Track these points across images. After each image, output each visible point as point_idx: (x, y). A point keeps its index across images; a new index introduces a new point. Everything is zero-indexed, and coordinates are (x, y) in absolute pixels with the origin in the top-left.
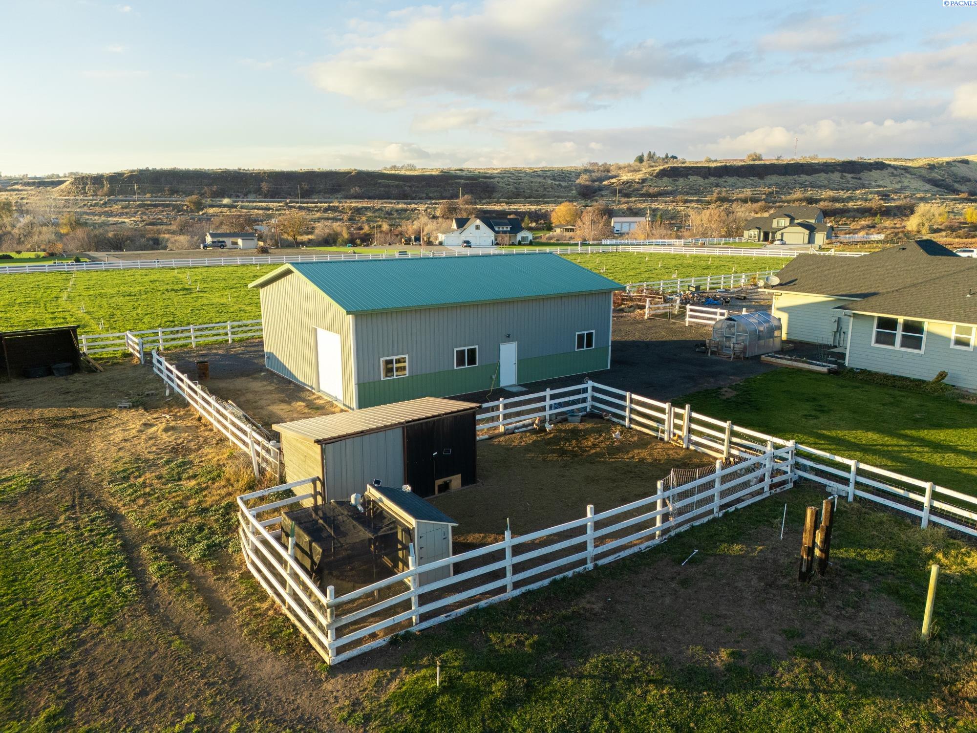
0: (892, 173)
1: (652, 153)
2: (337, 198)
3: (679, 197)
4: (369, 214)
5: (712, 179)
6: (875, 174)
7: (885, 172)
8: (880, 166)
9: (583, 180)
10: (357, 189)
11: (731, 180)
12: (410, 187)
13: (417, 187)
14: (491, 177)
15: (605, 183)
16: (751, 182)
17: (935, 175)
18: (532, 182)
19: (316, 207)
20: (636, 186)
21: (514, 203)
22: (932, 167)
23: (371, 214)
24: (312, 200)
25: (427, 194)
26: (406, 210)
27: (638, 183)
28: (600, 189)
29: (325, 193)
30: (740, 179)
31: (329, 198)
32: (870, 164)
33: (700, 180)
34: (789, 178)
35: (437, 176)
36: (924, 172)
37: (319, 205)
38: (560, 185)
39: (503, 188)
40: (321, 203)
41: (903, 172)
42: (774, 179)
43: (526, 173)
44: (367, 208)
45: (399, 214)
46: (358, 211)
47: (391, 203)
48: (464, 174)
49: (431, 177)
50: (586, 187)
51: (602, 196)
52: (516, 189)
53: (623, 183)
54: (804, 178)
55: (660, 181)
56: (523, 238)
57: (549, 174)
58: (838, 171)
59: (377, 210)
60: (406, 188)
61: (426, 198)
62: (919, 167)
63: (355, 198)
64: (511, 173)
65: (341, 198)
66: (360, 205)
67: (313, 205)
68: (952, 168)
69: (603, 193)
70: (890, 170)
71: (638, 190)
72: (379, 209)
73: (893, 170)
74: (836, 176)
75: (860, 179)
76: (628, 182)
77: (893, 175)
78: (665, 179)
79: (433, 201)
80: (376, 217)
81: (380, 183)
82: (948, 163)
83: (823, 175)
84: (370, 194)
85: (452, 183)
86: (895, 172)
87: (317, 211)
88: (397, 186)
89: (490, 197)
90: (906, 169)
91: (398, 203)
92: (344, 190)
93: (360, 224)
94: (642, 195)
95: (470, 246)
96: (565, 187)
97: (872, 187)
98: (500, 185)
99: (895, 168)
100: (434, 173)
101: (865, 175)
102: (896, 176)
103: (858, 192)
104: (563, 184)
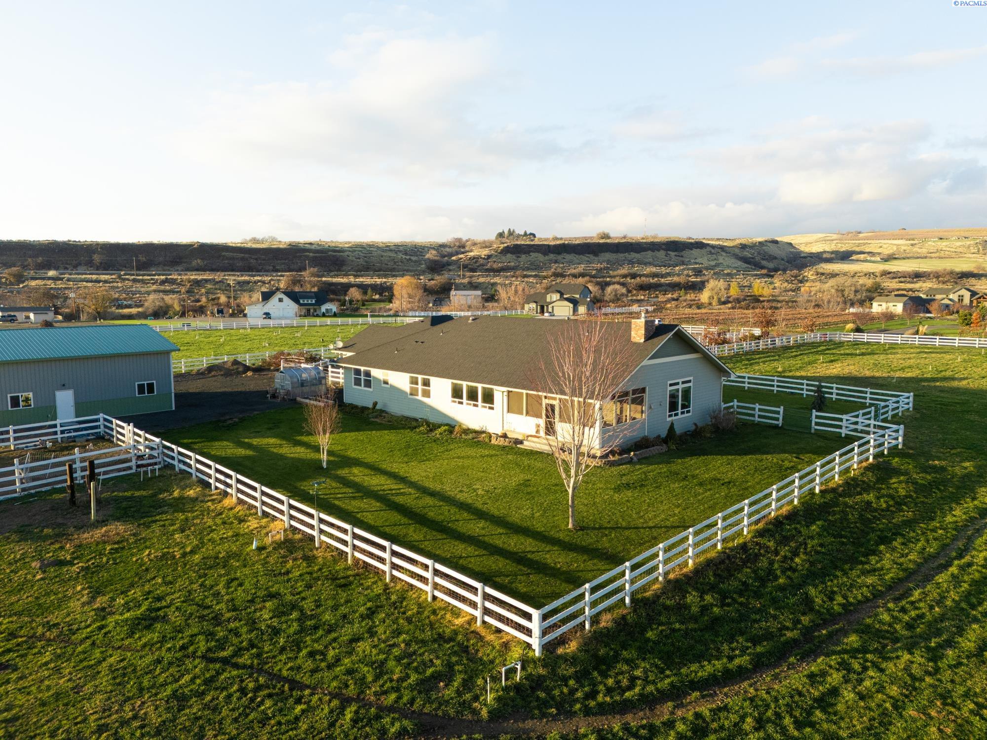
0: (710, 252)
1: (512, 230)
2: (178, 270)
3: (518, 273)
4: (209, 286)
5: (552, 256)
6: (696, 252)
7: (704, 251)
8: (699, 245)
9: (431, 255)
10: (199, 261)
11: (569, 257)
12: (256, 259)
13: (264, 260)
14: (342, 251)
15: (454, 258)
16: (587, 259)
17: (747, 254)
18: (382, 256)
19: (152, 279)
20: (481, 261)
21: (362, 276)
22: (743, 247)
23: (211, 287)
24: (149, 273)
25: (274, 267)
26: (248, 282)
27: (484, 259)
28: (449, 264)
29: (165, 265)
30: (577, 256)
31: (169, 270)
32: (691, 244)
33: (540, 257)
34: (621, 256)
35: (285, 249)
36: (737, 251)
37: (156, 277)
38: (410, 259)
39: (352, 261)
40: (159, 275)
41: (720, 250)
42: (608, 256)
43: (378, 247)
44: (206, 281)
45: (241, 286)
46: (198, 283)
47: (235, 275)
48: (313, 247)
49: (278, 250)
50: (435, 262)
51: (450, 270)
52: (366, 262)
53: (470, 258)
54: (634, 256)
55: (504, 258)
56: (327, 310)
57: (401, 248)
58: (664, 249)
59: (217, 282)
60: (252, 261)
61: (273, 271)
62: (733, 247)
63: (197, 270)
64: (362, 248)
65: (182, 270)
66: (199, 278)
67: (149, 277)
68: (764, 248)
69: (451, 267)
70: (709, 249)
71: (483, 265)
72: (220, 282)
73: (711, 249)
74: (661, 254)
75: (682, 256)
76: (474, 258)
77: (711, 253)
78: (509, 255)
79: (279, 274)
80: (216, 289)
81: (224, 256)
82: (760, 243)
83: (650, 253)
84: (214, 267)
85: (301, 256)
86: (713, 251)
87: (153, 284)
88: (243, 259)
89: (339, 270)
90: (722, 248)
91: (242, 276)
92: (185, 263)
93: (197, 297)
94: (488, 270)
95: (270, 318)
96: (415, 262)
97: (691, 265)
98: (350, 258)
99: (713, 247)
100: (281, 246)
101: (686, 253)
102: (713, 254)
103: (677, 268)
104: (414, 258)
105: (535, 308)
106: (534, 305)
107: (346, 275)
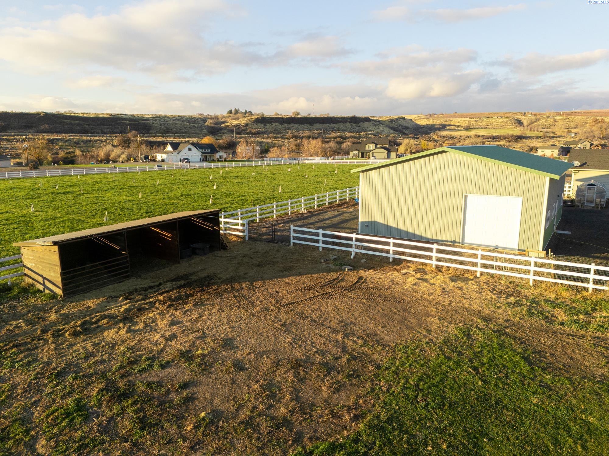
0: (374, 124)
1: (237, 109)
2: (30, 132)
3: (271, 135)
4: (61, 144)
5: (285, 125)
6: (366, 124)
7: (370, 123)
8: (367, 120)
9: (209, 123)
10: (46, 126)
11: (296, 126)
12: (89, 125)
13: (94, 125)
14: (147, 120)
15: (223, 125)
16: (306, 127)
17: (393, 125)
18: (176, 124)
19: (15, 139)
20: (243, 128)
21: (167, 137)
22: (392, 121)
23: (62, 144)
24: (9, 134)
25: (102, 130)
26: (90, 141)
27: (243, 126)
28: (221, 129)
29: (19, 129)
30: (300, 125)
31: (23, 132)
32: (363, 118)
33: (279, 126)
34: (326, 126)
35: (108, 118)
36: (388, 123)
37: (15, 137)
38: (194, 126)
39: (156, 127)
40: (17, 136)
41: (378, 123)
42: (318, 126)
43: (170, 118)
44: (58, 140)
45: (85, 144)
46: (51, 141)
47: (77, 136)
48: (127, 117)
49: (104, 118)
50: (212, 127)
51: (223, 133)
52: (166, 127)
53: (234, 126)
54: (333, 125)
55: (256, 125)
56: (220, 156)
57: (184, 119)
58: (349, 122)
59: (66, 141)
60: (85, 126)
61: (102, 133)
62: (386, 121)
63: (45, 132)
64: (160, 118)
65: (33, 132)
66: (52, 138)
67: (12, 137)
68: (399, 122)
69: (223, 131)
70: (373, 122)
71: (244, 130)
72: (68, 140)
73: (374, 122)
74: (348, 125)
75: (360, 126)
76: (237, 126)
77: (374, 125)
78: (259, 124)
79: (109, 135)
80: (66, 146)
81: (64, 122)
82: (396, 119)
83: (342, 124)
84: (57, 130)
85: (120, 123)
86: (375, 123)
87: (17, 142)
88: (79, 124)
89: (148, 133)
90: (380, 122)
91: (82, 136)
92: (35, 127)
93: (55, 151)
94: (248, 134)
95: (189, 162)
96: (198, 127)
97: (367, 131)
98: (155, 125)
99: (375, 121)
100: (105, 116)
101: (362, 124)
102: (376, 125)
103: (362, 133)
104: (196, 126)
105: (357, 154)
106: (357, 152)
107: (155, 136)
